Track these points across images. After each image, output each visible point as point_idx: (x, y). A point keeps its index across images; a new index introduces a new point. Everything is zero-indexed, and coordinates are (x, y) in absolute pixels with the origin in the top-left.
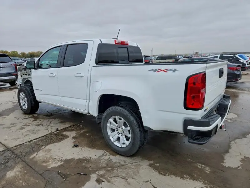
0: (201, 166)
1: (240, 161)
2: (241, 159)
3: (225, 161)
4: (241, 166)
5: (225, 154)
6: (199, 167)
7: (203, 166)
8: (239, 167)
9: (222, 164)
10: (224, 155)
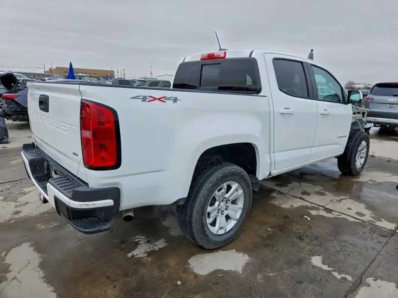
0: (52, 225)
1: (11, 264)
2: (10, 269)
3: (32, 249)
4: (4, 258)
5: (42, 260)
6: (53, 223)
7: (50, 226)
8: (6, 254)
9: (33, 243)
10: (41, 257)
